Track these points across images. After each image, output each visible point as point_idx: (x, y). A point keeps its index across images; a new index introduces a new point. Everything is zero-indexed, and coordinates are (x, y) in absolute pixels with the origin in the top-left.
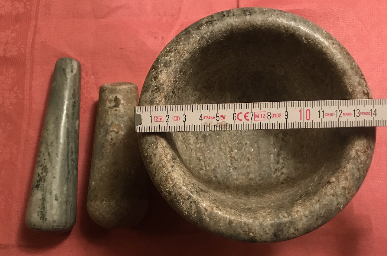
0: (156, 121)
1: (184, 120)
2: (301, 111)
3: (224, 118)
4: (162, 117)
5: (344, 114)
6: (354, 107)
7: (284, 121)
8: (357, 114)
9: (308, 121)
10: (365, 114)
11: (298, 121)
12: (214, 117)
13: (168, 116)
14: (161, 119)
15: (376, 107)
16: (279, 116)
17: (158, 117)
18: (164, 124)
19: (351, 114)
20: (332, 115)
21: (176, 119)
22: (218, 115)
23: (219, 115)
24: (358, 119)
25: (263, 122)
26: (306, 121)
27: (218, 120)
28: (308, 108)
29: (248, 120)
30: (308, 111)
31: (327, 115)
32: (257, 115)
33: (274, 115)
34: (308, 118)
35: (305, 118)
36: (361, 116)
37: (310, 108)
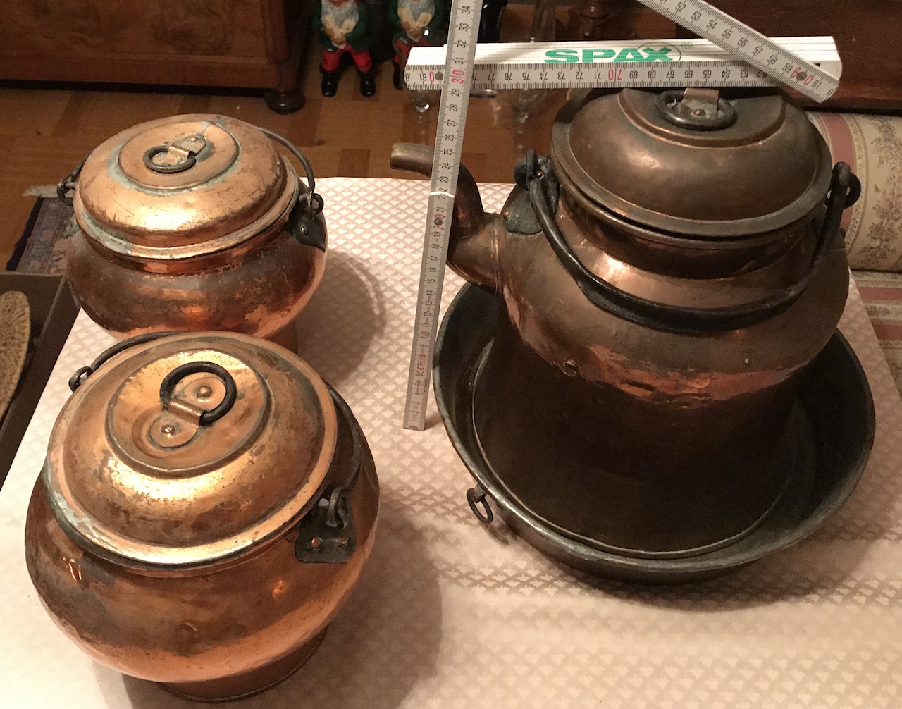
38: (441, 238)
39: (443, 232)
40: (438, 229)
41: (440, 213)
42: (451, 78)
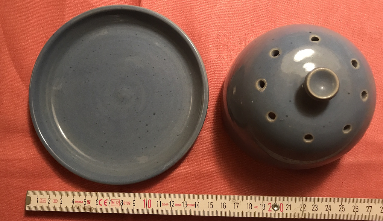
0: (41, 202)
1: (61, 203)
2: (144, 200)
4: (45, 200)
5: (176, 205)
6: (183, 200)
7: (132, 208)
8: (185, 205)
9: (149, 209)
11: (142, 208)
12: (82, 202)
13: (49, 199)
15: (199, 200)
16: (129, 203)
17: (43, 200)
18: (46, 205)
19: (180, 205)
20: (167, 205)
21: (55, 201)
22: (85, 200)
24: (186, 209)
25: (117, 208)
27: (85, 204)
28: (150, 198)
29: (106, 205)
30: (150, 201)
31: (163, 204)
32: (113, 202)
33: (126, 203)
34: (149, 207)
35: (147, 207)
36: (188, 206)
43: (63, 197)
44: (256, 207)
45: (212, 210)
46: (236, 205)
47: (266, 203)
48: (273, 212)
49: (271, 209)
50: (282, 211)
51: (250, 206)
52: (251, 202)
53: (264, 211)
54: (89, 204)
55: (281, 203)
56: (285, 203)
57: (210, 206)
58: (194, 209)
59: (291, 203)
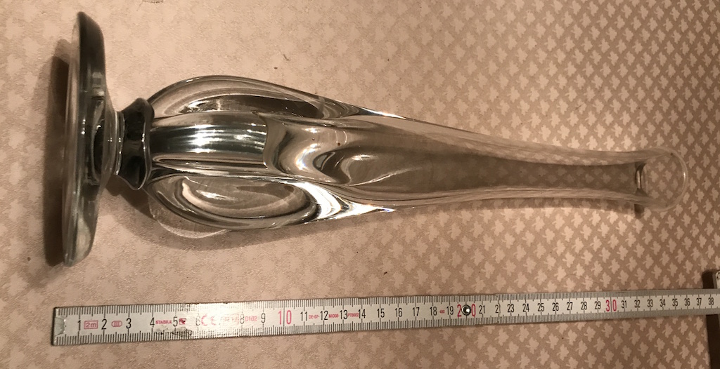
0: (86, 328)
1: (129, 327)
2: (280, 312)
3: (183, 322)
4: (96, 322)
5: (330, 317)
6: (340, 308)
7: (260, 325)
8: (344, 315)
9: (289, 325)
10: (353, 315)
11: (277, 324)
12: (170, 322)
13: (104, 321)
14: (95, 325)
15: (365, 306)
16: (253, 319)
17: (91, 323)
18: (98, 332)
19: (337, 316)
20: (316, 317)
21: (116, 324)
22: (175, 319)
23: (178, 319)
24: (346, 322)
25: (234, 328)
26: (286, 325)
27: (175, 325)
28: (289, 309)
29: (216, 324)
30: (289, 313)
31: (311, 317)
33: (249, 318)
34: (289, 322)
35: (285, 322)
36: (349, 317)
37: (291, 309)
38: (445, 316)
39: (455, 317)
40: (456, 310)
41: (478, 310)
42: (609, 299)
43: (133, 316)
44: (442, 312)
45: (383, 320)
46: (416, 310)
47: (454, 304)
48: (464, 317)
49: (461, 314)
50: (474, 316)
51: (434, 311)
52: (436, 304)
53: (453, 317)
54: (184, 325)
55: (473, 303)
56: (478, 304)
57: (380, 314)
58: (357, 320)
59: (485, 303)
